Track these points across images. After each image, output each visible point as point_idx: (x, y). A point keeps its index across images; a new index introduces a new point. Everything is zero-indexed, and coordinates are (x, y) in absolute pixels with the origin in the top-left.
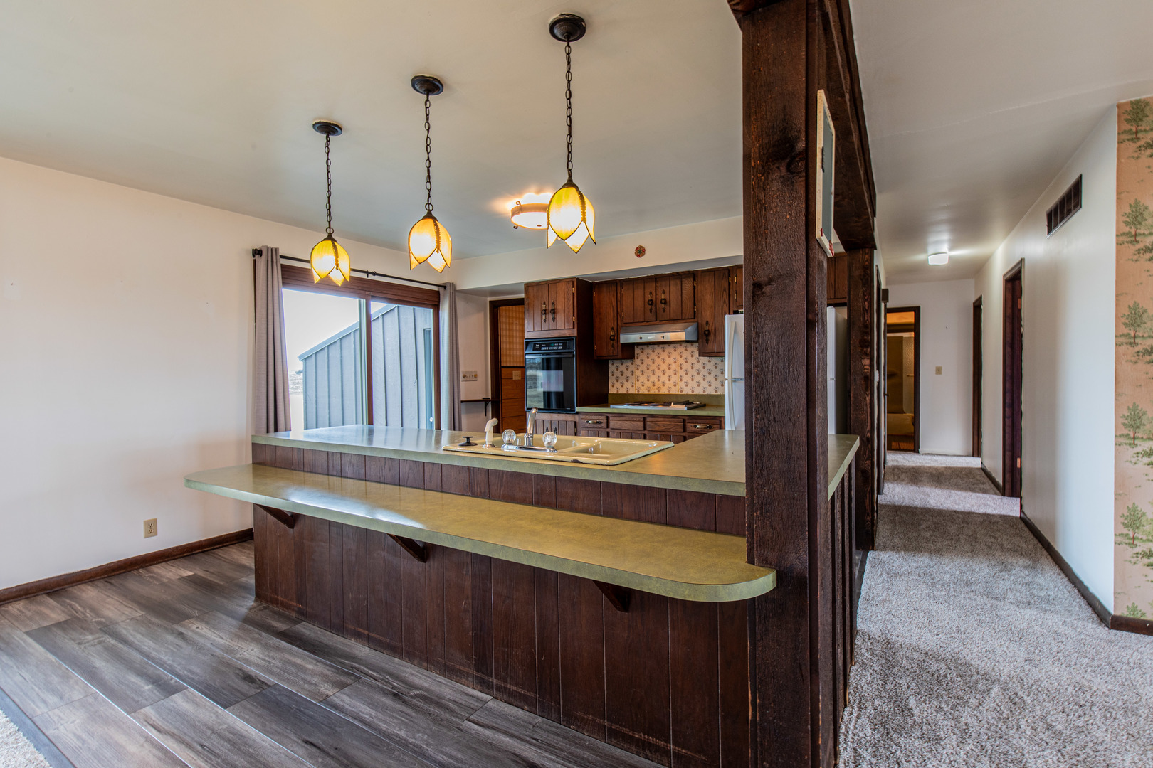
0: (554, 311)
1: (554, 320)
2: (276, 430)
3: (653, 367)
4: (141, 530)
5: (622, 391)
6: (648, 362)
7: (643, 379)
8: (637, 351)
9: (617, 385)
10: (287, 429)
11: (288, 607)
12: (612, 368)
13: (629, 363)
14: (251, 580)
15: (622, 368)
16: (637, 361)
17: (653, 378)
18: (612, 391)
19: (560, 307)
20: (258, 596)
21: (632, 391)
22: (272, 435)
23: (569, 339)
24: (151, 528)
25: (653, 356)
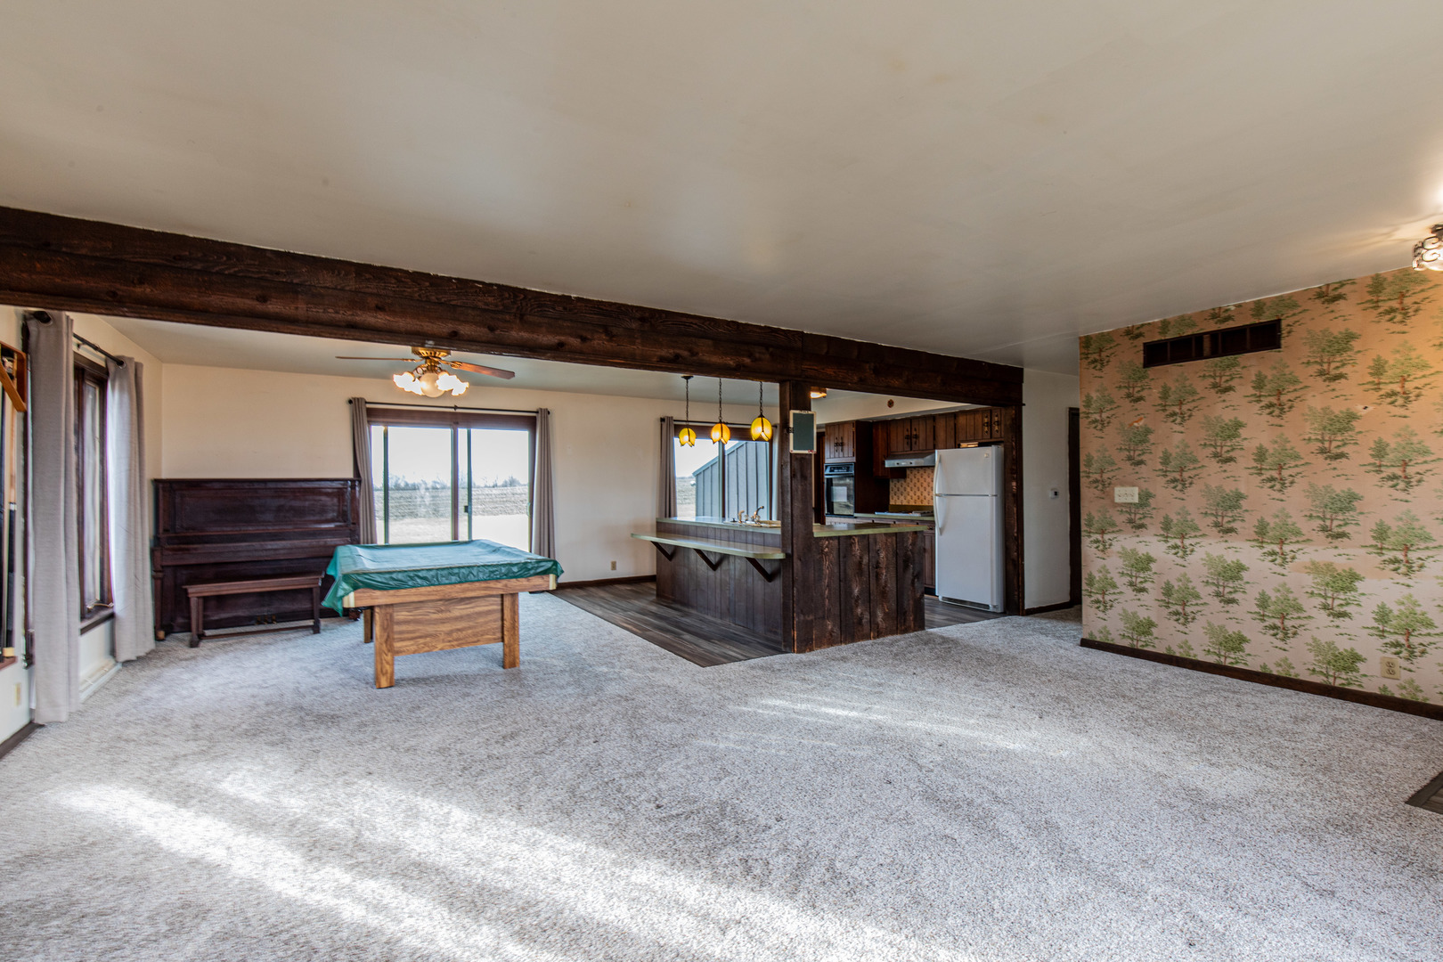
0: (842, 444)
1: (842, 450)
2: (670, 516)
3: (918, 485)
4: (610, 566)
5: (899, 503)
6: (915, 480)
7: (912, 493)
8: (908, 472)
9: (895, 498)
10: (675, 516)
11: (668, 598)
12: (892, 485)
13: (902, 481)
14: (655, 593)
15: (898, 485)
16: (908, 480)
17: (918, 493)
18: (892, 502)
19: (845, 441)
20: (658, 595)
21: (905, 503)
22: (668, 518)
23: (850, 464)
24: (614, 566)
25: (918, 476)
